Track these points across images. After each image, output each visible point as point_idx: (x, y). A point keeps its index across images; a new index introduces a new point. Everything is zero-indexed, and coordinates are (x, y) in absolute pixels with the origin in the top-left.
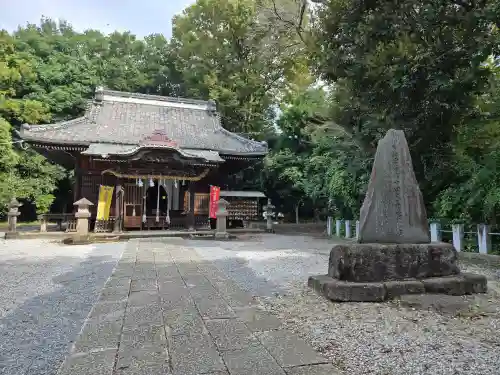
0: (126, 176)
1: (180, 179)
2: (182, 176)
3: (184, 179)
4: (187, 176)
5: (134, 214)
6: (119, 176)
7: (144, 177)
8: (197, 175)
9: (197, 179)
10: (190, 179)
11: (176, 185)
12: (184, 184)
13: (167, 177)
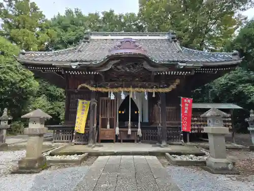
0: (100, 89)
1: (150, 90)
2: (152, 88)
3: (154, 90)
4: (157, 87)
5: (108, 126)
6: (93, 89)
7: (116, 90)
8: (168, 87)
9: (167, 90)
10: (160, 90)
11: (146, 97)
12: (154, 96)
13: (137, 89)
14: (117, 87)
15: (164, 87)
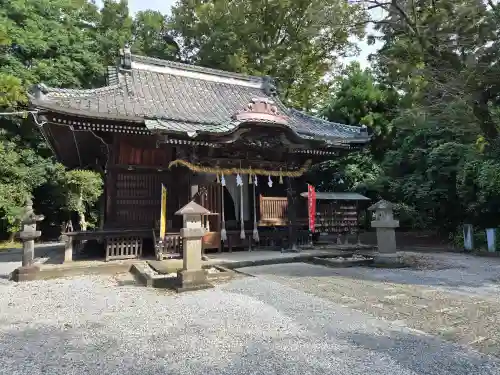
1: (275, 174)
2: (278, 170)
3: (281, 174)
4: (284, 170)
6: (195, 169)
7: (228, 172)
8: (298, 169)
9: (297, 174)
10: (289, 174)
11: (270, 184)
12: (281, 181)
13: (258, 172)
14: (230, 167)
15: (294, 170)
